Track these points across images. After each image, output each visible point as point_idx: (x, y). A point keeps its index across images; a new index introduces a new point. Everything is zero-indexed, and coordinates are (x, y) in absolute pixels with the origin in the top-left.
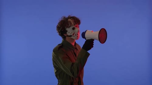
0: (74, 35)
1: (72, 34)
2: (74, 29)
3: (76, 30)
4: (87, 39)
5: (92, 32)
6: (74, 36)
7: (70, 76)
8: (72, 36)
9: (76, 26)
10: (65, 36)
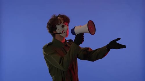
0: (63, 32)
1: (61, 32)
2: (63, 26)
3: (66, 27)
4: (76, 34)
6: (63, 34)
7: (61, 70)
8: (61, 33)
9: (65, 24)
10: (55, 33)
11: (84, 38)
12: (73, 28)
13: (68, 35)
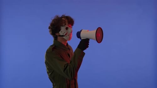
0: (67, 35)
1: (64, 34)
2: (67, 28)
4: (82, 39)
5: (88, 31)
6: (66, 37)
8: (64, 36)
9: (69, 26)
10: (57, 36)
11: (89, 44)
12: (80, 31)
13: (71, 38)
